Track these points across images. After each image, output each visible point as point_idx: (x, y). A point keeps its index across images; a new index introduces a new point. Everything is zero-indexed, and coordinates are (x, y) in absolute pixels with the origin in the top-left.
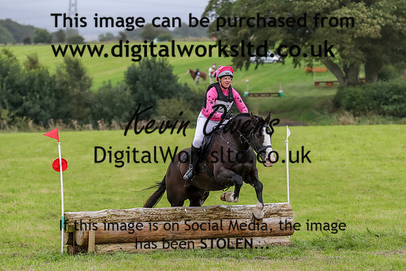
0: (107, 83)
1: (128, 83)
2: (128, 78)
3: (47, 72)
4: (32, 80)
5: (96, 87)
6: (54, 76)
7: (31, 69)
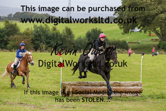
0: (80, 37)
1: (87, 37)
2: (87, 35)
3: (59, 32)
4: (54, 35)
5: (76, 38)
6: (62, 34)
7: (54, 31)
